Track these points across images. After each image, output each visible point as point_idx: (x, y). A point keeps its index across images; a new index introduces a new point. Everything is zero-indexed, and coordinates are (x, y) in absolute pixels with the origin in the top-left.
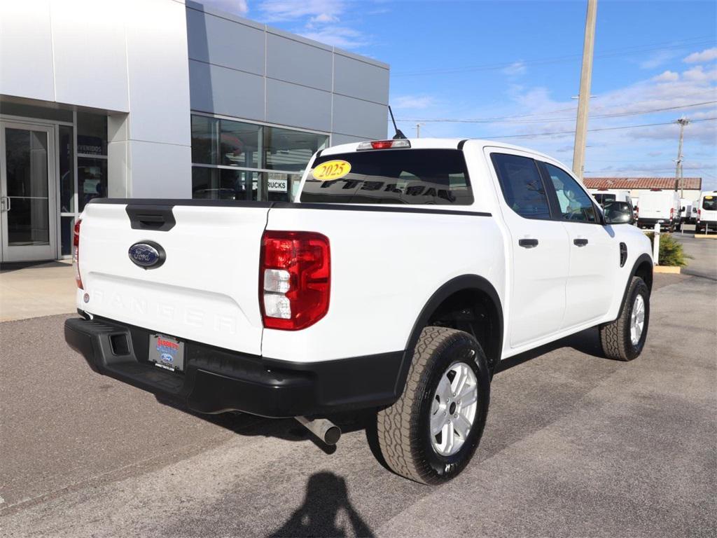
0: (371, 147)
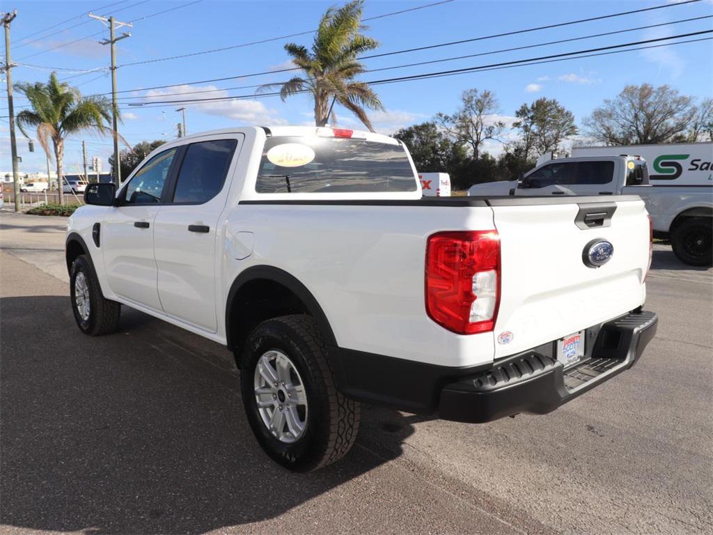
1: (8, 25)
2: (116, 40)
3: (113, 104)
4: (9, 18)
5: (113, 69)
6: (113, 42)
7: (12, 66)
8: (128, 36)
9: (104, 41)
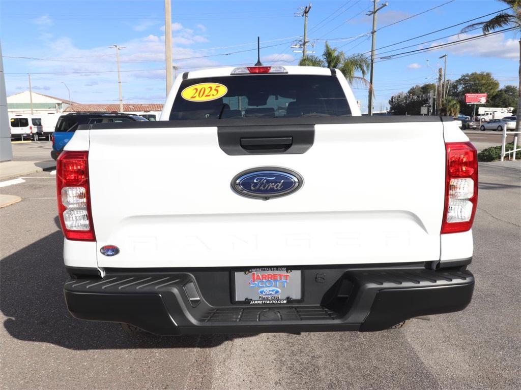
0: (248, 72)
1: (307, 15)
2: (377, 10)
3: (371, 59)
4: (307, 9)
5: (373, 33)
6: (375, 12)
7: (307, 42)
8: (386, 5)
9: (369, 13)
